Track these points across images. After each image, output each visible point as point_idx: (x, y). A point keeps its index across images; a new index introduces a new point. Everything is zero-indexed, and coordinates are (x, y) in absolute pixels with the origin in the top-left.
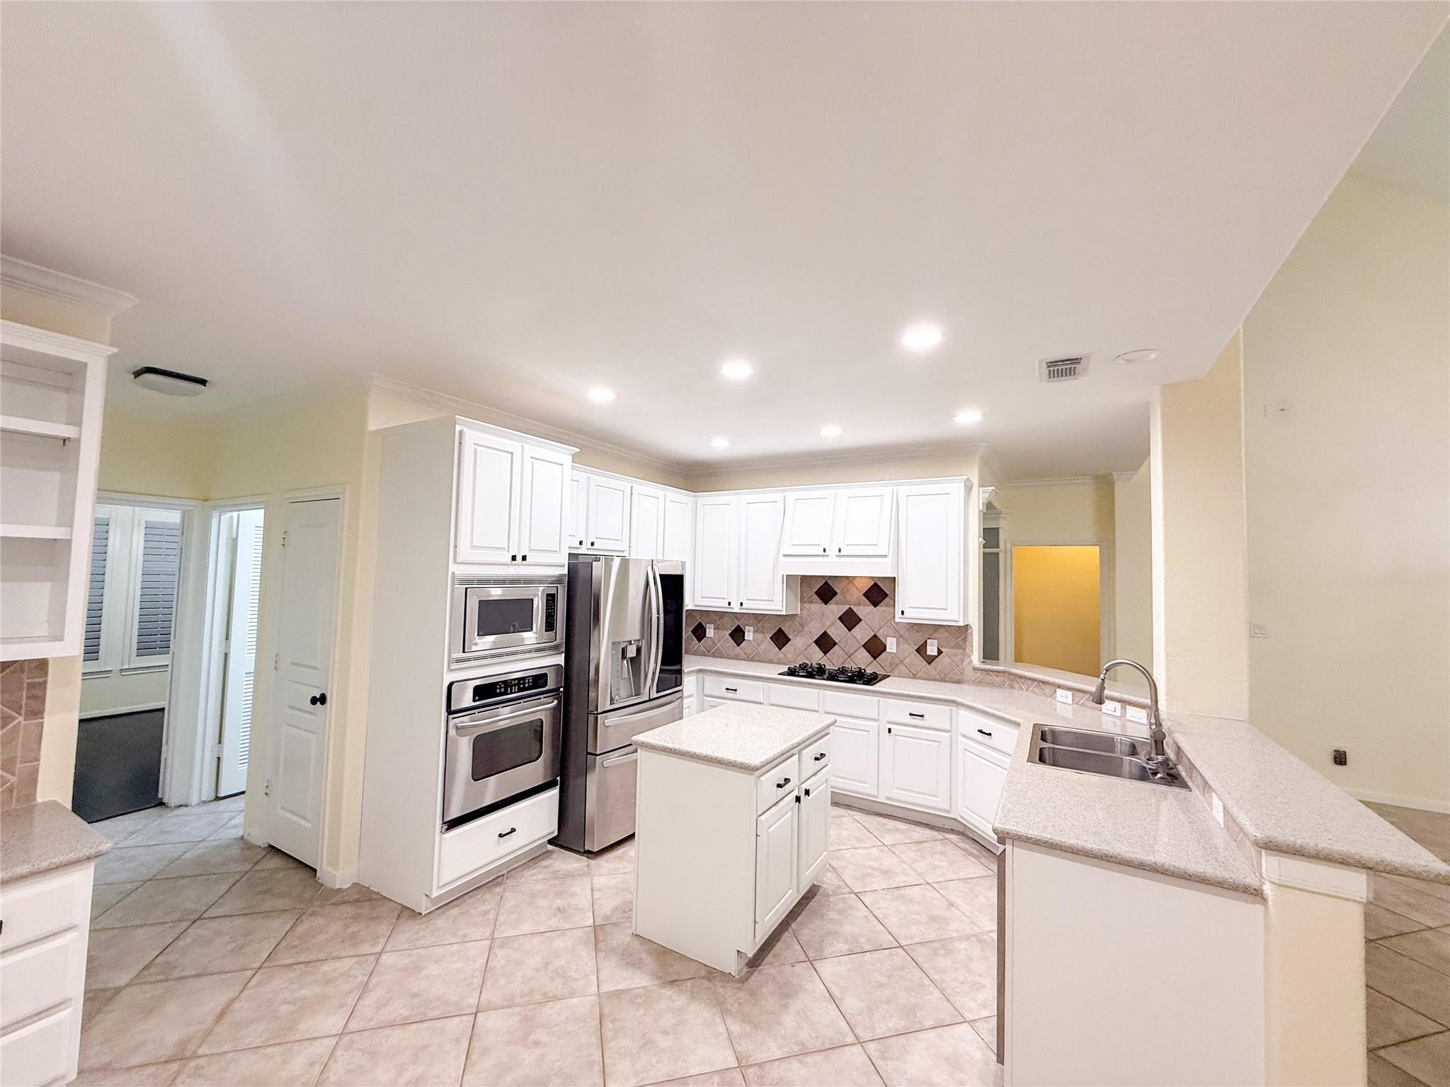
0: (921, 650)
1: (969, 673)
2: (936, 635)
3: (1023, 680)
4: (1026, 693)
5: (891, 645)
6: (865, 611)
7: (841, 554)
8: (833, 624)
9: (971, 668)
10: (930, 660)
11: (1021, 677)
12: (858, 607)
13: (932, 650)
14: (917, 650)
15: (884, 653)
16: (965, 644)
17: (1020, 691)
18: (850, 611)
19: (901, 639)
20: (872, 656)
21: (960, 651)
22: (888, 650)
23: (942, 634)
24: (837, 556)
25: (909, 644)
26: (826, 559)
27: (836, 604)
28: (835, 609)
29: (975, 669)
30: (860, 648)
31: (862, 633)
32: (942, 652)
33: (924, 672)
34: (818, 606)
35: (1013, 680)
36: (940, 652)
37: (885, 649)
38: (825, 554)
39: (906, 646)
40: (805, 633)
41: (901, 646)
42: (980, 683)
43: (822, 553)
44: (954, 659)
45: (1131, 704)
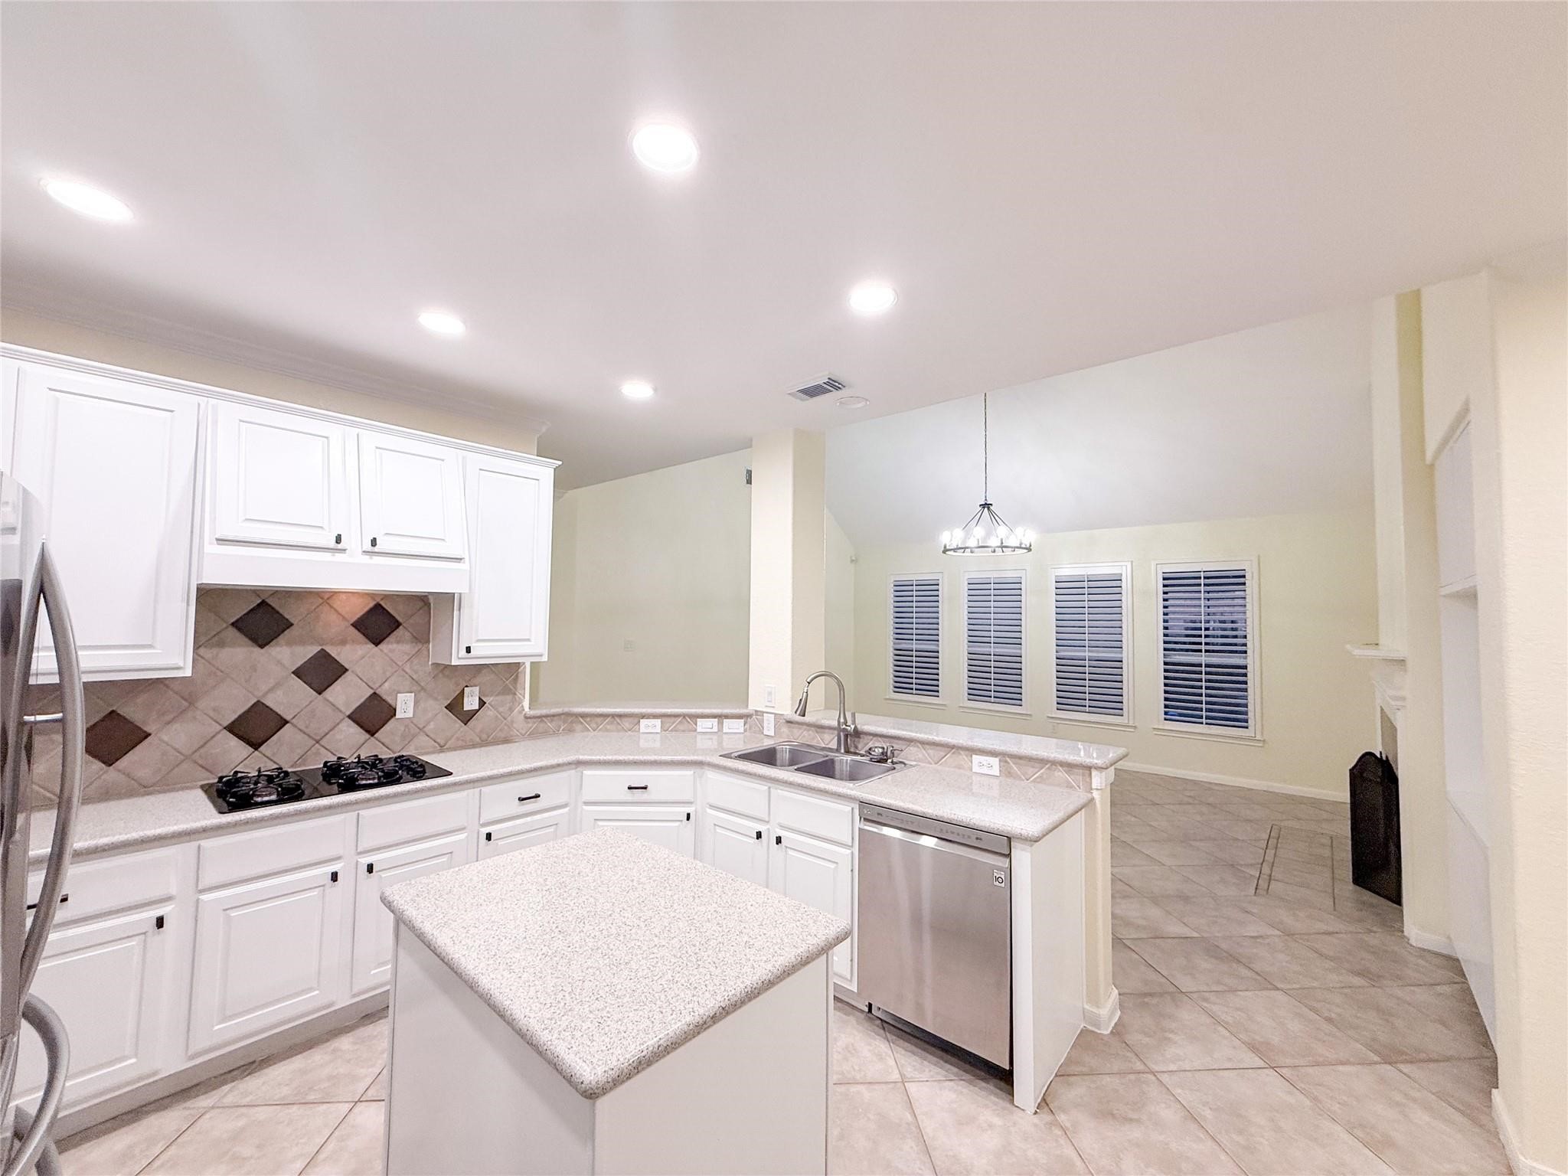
0: (455, 706)
1: (520, 724)
2: (476, 681)
3: (588, 719)
4: (592, 733)
5: (405, 705)
6: (354, 653)
7: (376, 549)
8: (278, 685)
9: (522, 717)
10: (467, 717)
11: (584, 716)
12: (339, 648)
13: (470, 703)
14: (449, 707)
15: (393, 720)
16: (516, 688)
17: (586, 733)
18: (323, 655)
19: (422, 693)
20: (368, 731)
21: (509, 697)
22: (398, 716)
23: (485, 677)
24: (365, 552)
25: (436, 699)
26: (339, 557)
27: (289, 644)
28: (288, 654)
29: (526, 718)
30: (344, 719)
31: (346, 694)
32: (485, 703)
33: (458, 739)
34: (240, 653)
35: (572, 722)
36: (482, 703)
37: (395, 715)
38: (339, 546)
39: (431, 702)
40: (198, 712)
41: (422, 705)
42: (533, 735)
43: (332, 543)
44: (501, 709)
45: (727, 717)
